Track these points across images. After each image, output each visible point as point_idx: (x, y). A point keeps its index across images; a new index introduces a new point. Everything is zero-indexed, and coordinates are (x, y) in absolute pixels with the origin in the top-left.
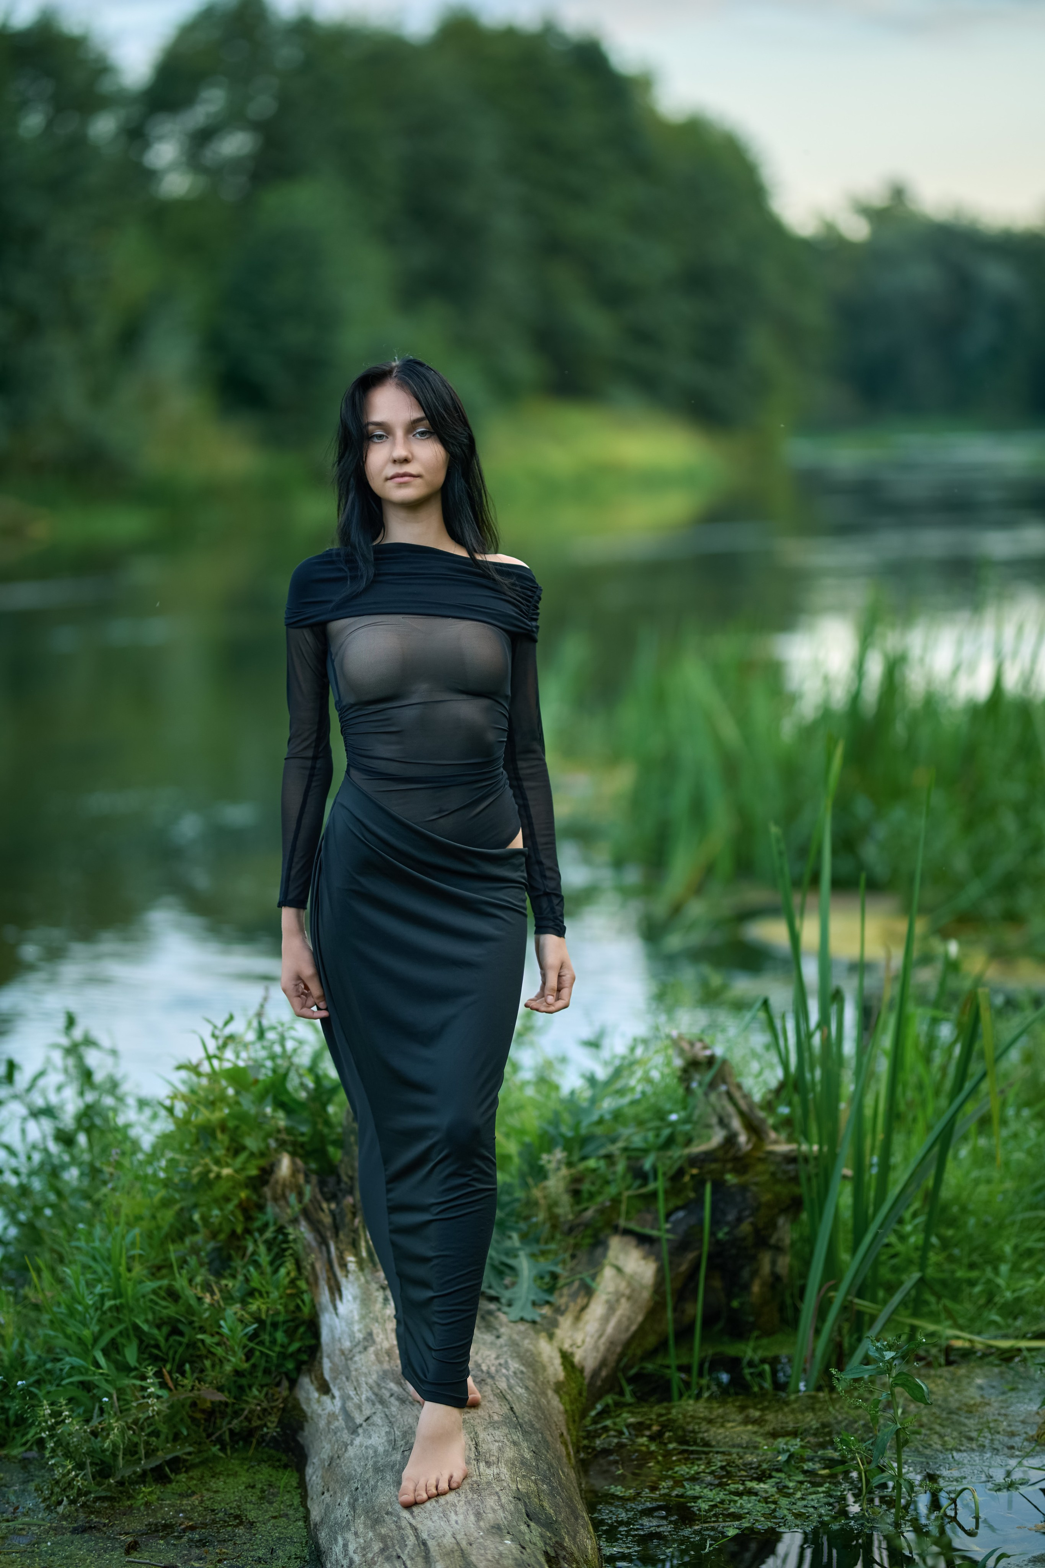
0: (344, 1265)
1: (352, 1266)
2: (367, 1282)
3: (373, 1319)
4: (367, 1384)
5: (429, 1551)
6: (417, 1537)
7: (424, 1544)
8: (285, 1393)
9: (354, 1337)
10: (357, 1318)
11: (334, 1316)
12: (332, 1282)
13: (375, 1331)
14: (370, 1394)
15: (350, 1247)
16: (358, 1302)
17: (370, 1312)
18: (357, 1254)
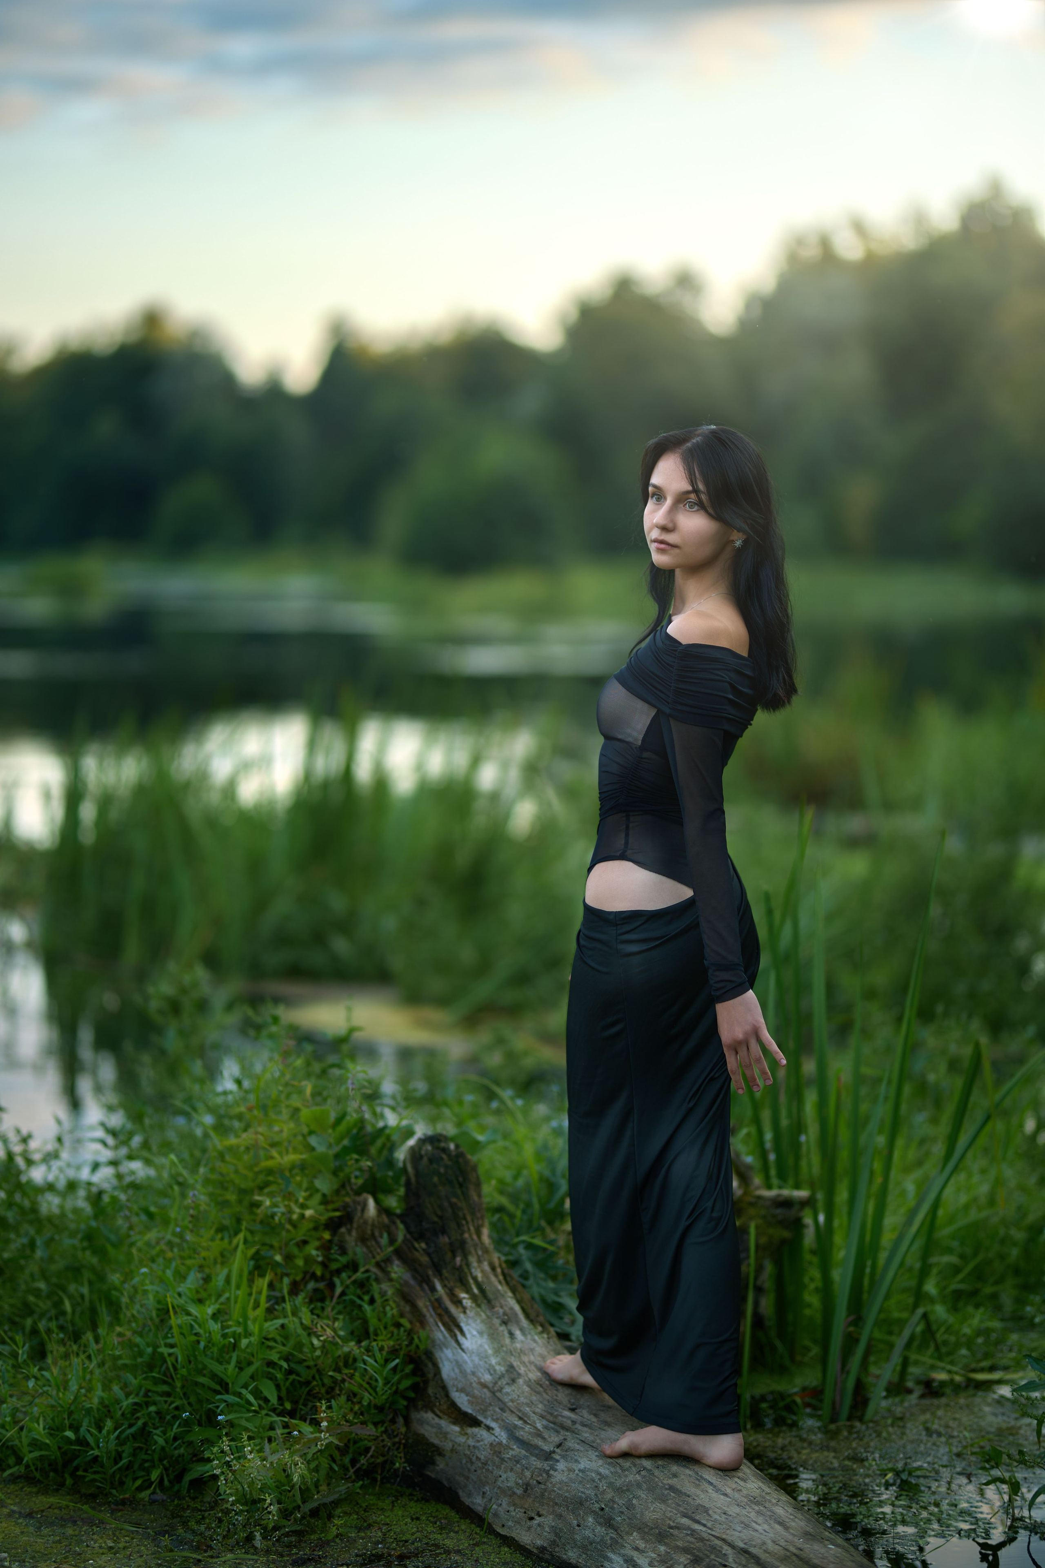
0: (458, 1302)
1: (467, 1303)
2: (488, 1317)
3: (506, 1352)
4: (534, 1413)
5: (758, 1558)
6: (733, 1547)
7: (746, 1552)
8: (403, 1430)
9: (495, 1371)
10: (490, 1352)
11: (460, 1351)
12: (446, 1319)
13: (515, 1364)
14: (545, 1422)
15: (459, 1284)
16: (486, 1336)
17: (502, 1346)
18: (468, 1290)
